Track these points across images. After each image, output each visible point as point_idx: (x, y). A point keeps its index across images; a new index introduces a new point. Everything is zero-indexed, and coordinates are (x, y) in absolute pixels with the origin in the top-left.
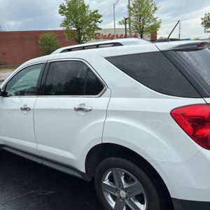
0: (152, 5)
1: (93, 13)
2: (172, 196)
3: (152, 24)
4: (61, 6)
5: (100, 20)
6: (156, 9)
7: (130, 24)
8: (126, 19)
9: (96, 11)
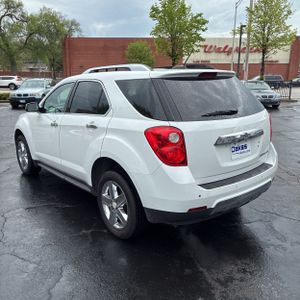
0: (286, 6)
1: (196, 17)
2: (144, 205)
3: (282, 34)
4: (153, 8)
5: (204, 27)
6: (290, 12)
7: (249, 34)
8: (242, 26)
9: (200, 15)
